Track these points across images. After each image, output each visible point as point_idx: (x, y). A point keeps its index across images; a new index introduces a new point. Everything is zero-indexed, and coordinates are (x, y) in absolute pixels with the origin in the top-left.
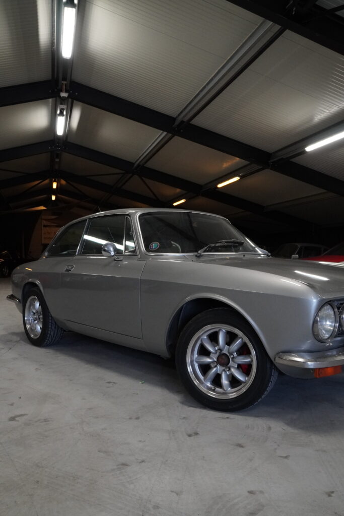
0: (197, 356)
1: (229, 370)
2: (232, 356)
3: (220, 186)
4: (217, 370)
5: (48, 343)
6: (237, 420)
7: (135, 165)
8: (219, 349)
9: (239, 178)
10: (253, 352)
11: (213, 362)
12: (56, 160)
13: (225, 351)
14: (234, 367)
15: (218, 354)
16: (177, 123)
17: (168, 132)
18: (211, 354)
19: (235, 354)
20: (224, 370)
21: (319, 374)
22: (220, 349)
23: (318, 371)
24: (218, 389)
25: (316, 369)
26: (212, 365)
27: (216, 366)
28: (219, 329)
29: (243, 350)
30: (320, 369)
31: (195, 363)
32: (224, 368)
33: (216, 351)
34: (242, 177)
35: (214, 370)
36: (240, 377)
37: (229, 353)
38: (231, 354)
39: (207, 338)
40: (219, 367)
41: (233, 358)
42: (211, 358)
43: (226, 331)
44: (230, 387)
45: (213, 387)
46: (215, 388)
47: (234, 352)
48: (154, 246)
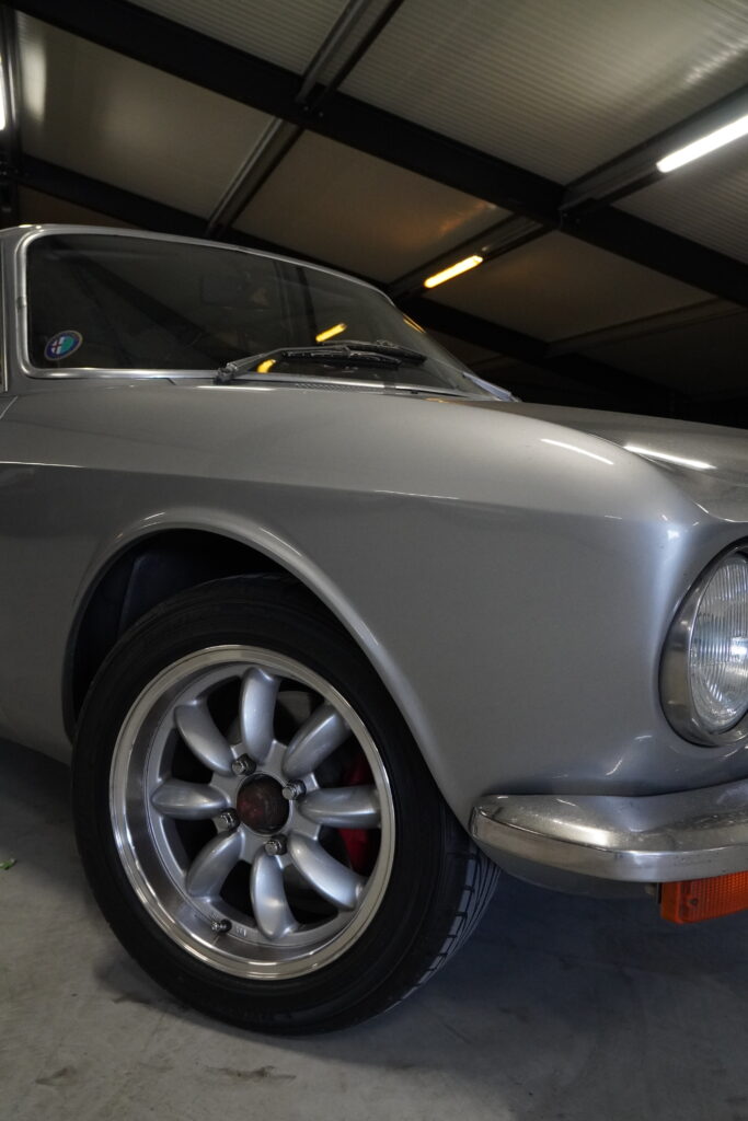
0: (159, 780)
1: (284, 851)
2: (298, 789)
3: (431, 282)
4: (235, 848)
8: (245, 757)
9: (480, 260)
10: (382, 777)
11: (224, 810)
13: (270, 769)
14: (307, 841)
15: (241, 779)
16: (307, 88)
17: (286, 117)
18: (215, 777)
19: (312, 783)
20: (262, 850)
21: (685, 909)
22: (249, 760)
24: (241, 929)
25: (673, 884)
26: (222, 823)
27: (232, 830)
28: (246, 667)
29: (344, 769)
30: (686, 884)
31: (150, 812)
32: (264, 839)
33: (232, 762)
34: (487, 257)
35: (226, 844)
36: (331, 884)
37: (284, 773)
38: (295, 779)
39: (199, 706)
40: (243, 835)
41: (301, 798)
42: (212, 795)
43: (276, 677)
44: (290, 923)
45: (223, 917)
46: (229, 925)
47: (306, 774)
48: (62, 344)
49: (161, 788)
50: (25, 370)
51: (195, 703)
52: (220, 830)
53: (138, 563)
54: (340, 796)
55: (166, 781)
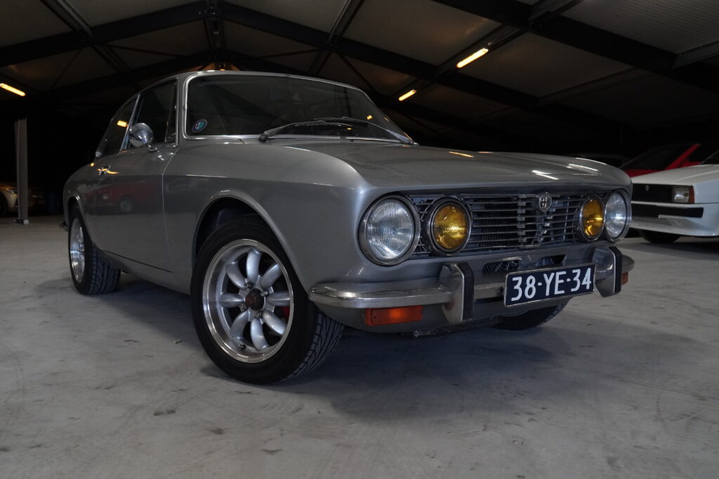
0: (222, 293)
1: (262, 317)
2: (266, 293)
3: (461, 65)
4: (246, 317)
5: (96, 289)
6: (263, 396)
7: (331, 36)
8: (249, 283)
9: (487, 50)
10: (290, 286)
11: (243, 302)
12: (215, 33)
13: (257, 287)
14: (270, 313)
15: (248, 291)
18: (240, 291)
19: (272, 290)
20: (255, 317)
21: (371, 320)
22: (251, 284)
23: (369, 312)
24: (249, 348)
25: (367, 310)
26: (242, 308)
27: (246, 310)
28: (249, 248)
29: (279, 285)
30: (373, 310)
31: (218, 306)
32: (254, 313)
33: (245, 285)
34: (491, 49)
35: (242, 315)
36: (278, 329)
37: (262, 288)
38: (266, 289)
39: (235, 264)
40: (249, 312)
41: (267, 296)
42: (239, 297)
43: (260, 252)
44: (265, 344)
45: (243, 344)
46: (245, 347)
47: (269, 287)
48: (199, 125)
49: (222, 296)
50: (185, 137)
51: (233, 263)
52: (242, 310)
53: (220, 213)
54: (279, 295)
55: (224, 294)
